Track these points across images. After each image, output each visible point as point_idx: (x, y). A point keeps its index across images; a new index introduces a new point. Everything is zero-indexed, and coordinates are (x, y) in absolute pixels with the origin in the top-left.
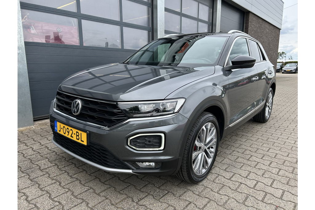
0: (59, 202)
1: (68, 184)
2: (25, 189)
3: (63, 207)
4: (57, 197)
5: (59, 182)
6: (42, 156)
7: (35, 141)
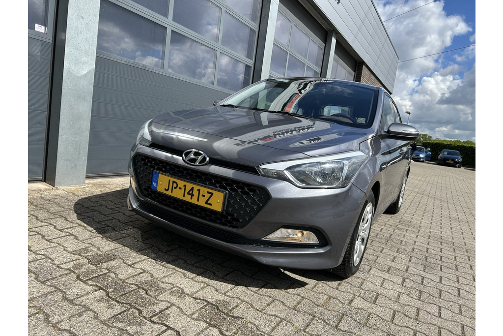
0: (239, 299)
1: (227, 275)
2: (167, 279)
3: (251, 305)
4: (228, 291)
5: (210, 271)
6: (145, 232)
7: (111, 209)
